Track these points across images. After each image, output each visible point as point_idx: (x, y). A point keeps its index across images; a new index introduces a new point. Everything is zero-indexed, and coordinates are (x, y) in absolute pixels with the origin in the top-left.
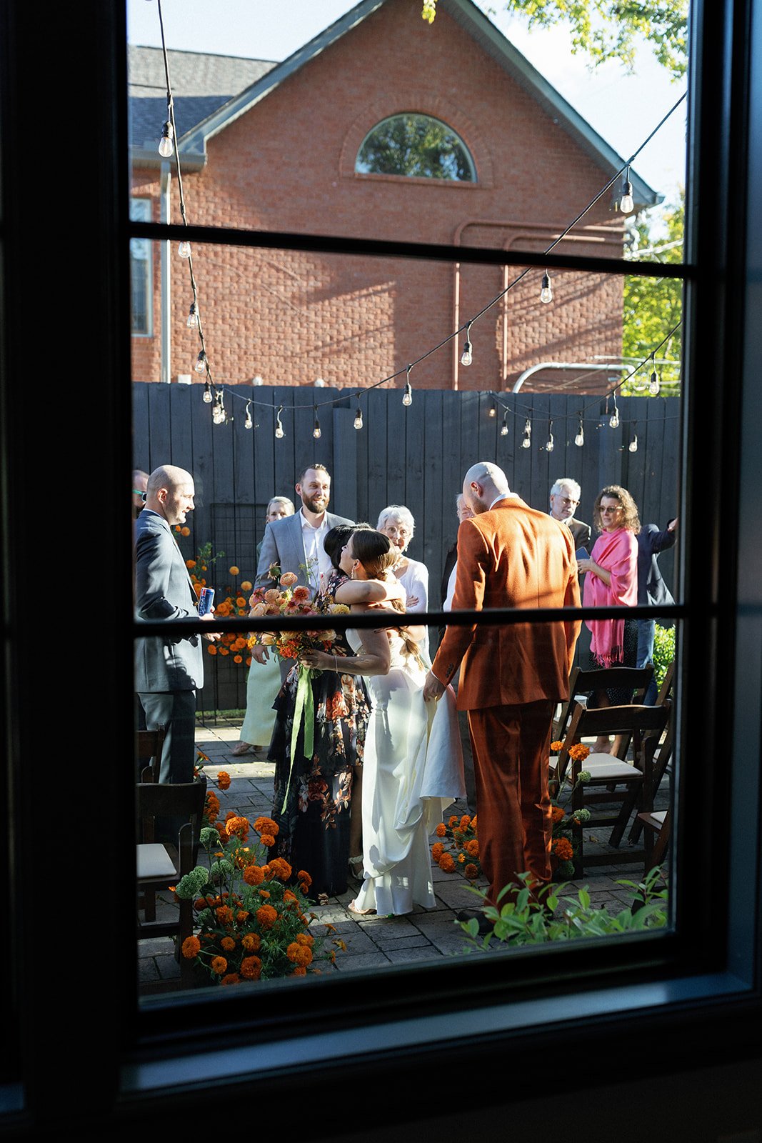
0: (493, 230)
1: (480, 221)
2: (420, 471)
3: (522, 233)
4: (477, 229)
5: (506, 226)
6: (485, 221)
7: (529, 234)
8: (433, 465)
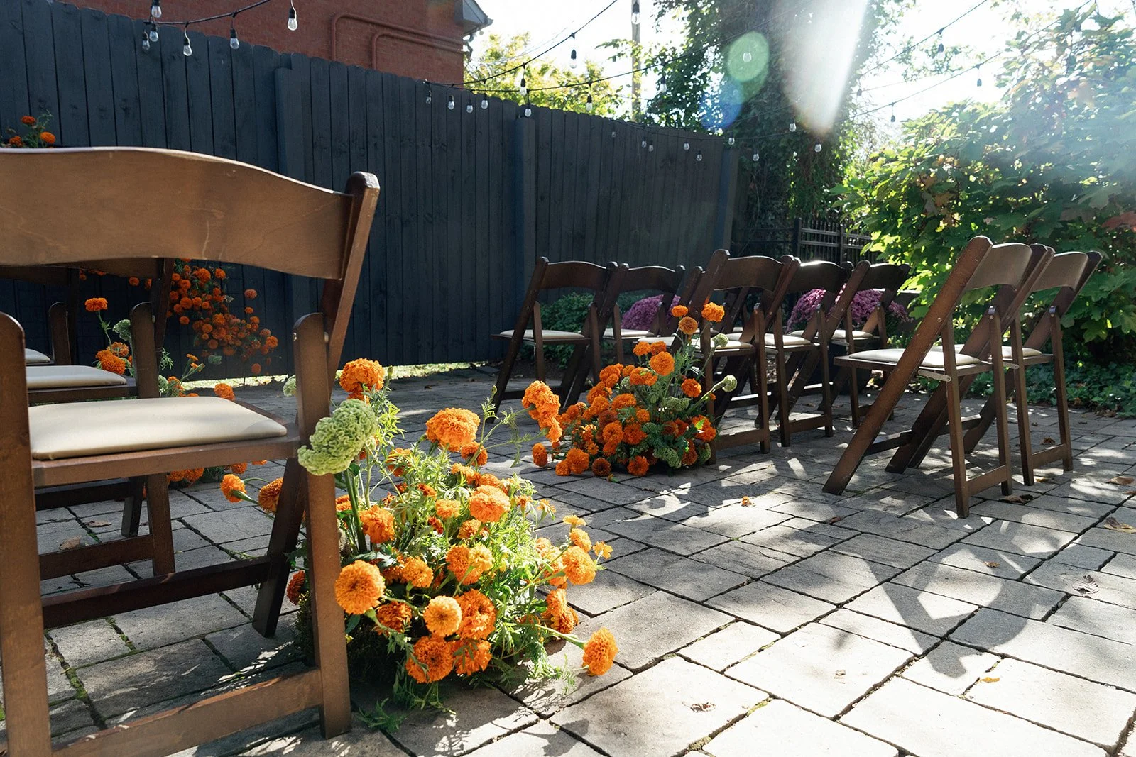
0: (363, 25)
1: (352, 15)
2: (364, 148)
3: (385, 31)
4: (349, 21)
5: (373, 23)
6: (356, 16)
7: (392, 33)
8: (376, 144)
